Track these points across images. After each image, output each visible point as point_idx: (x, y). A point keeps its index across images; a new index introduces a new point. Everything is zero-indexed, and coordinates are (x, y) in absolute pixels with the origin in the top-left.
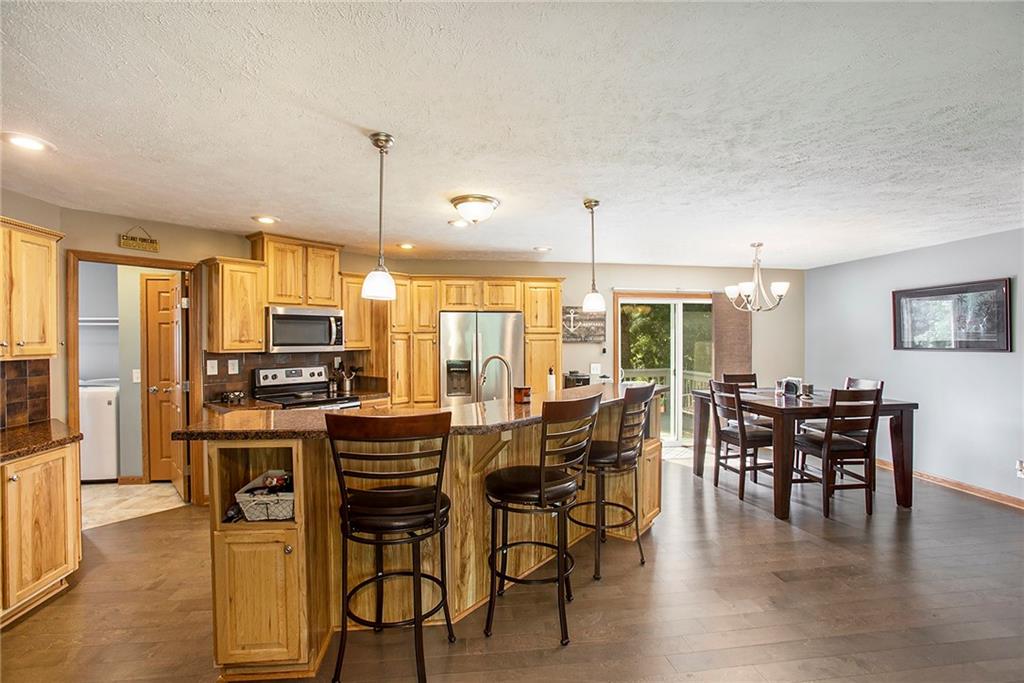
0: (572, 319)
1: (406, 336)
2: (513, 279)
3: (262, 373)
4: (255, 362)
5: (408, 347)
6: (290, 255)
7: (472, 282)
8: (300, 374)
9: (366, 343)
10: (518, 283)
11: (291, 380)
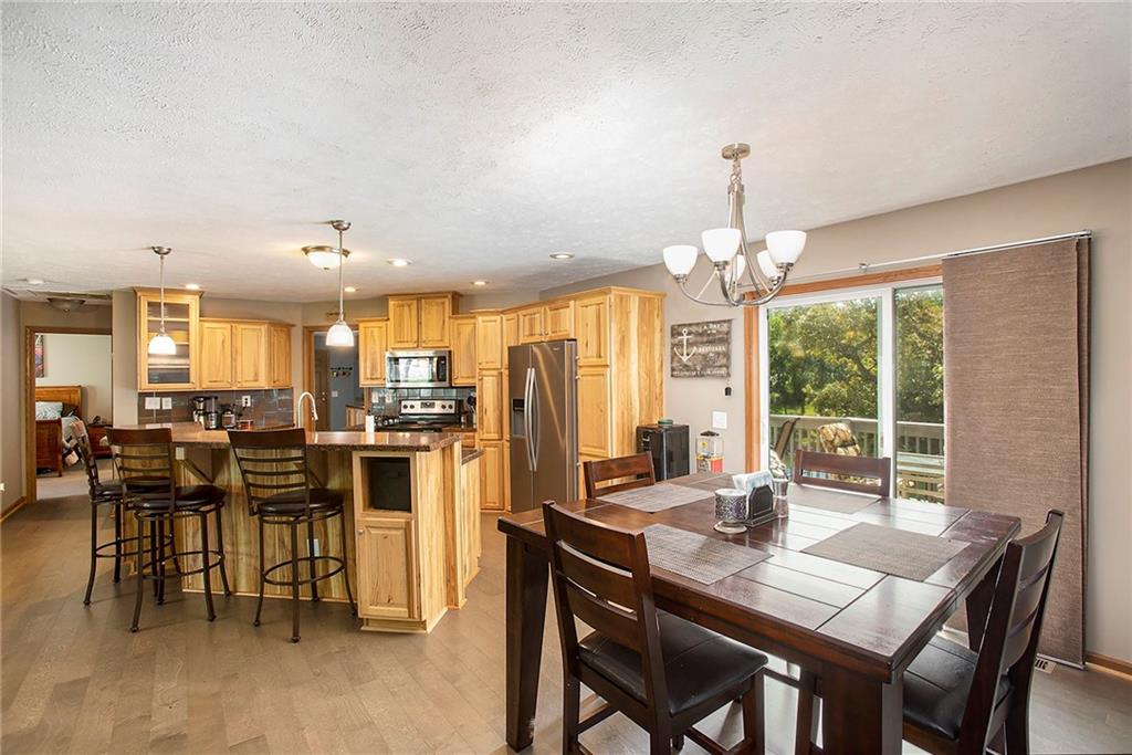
0: (685, 343)
1: (495, 373)
2: (568, 300)
3: (403, 403)
5: (499, 383)
7: (537, 309)
8: (431, 405)
9: (475, 380)
10: (571, 304)
11: (428, 411)
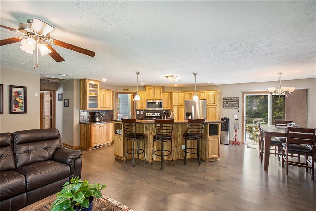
0: (227, 101)
1: (177, 106)
2: (204, 91)
3: (147, 114)
4: (145, 111)
5: (178, 109)
6: (151, 89)
7: (193, 92)
8: (154, 114)
9: (169, 108)
10: (205, 92)
11: (152, 116)
